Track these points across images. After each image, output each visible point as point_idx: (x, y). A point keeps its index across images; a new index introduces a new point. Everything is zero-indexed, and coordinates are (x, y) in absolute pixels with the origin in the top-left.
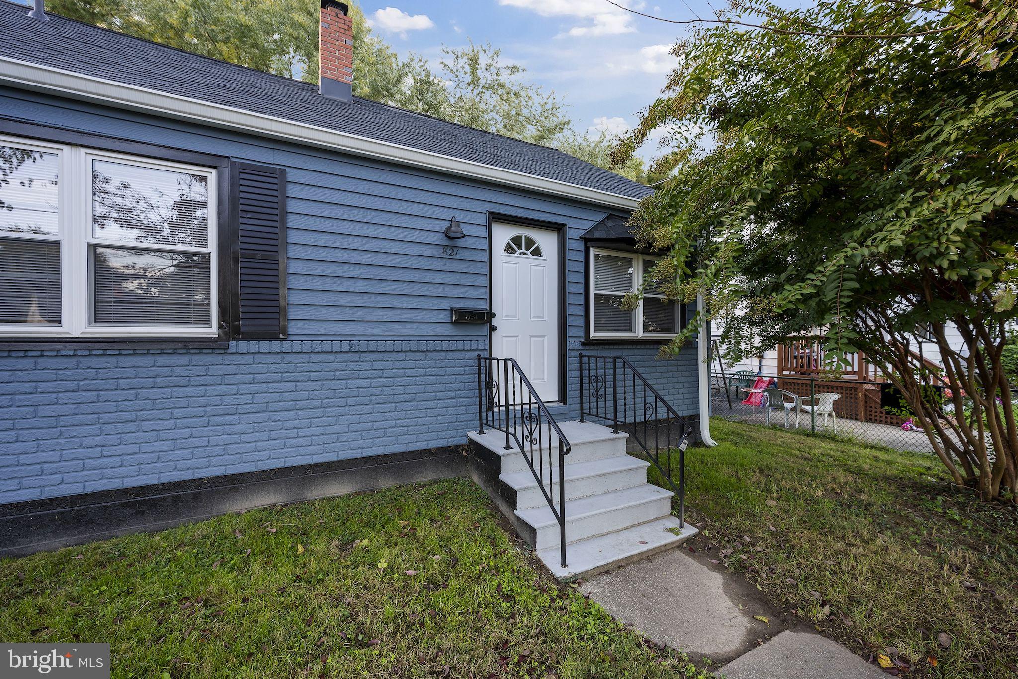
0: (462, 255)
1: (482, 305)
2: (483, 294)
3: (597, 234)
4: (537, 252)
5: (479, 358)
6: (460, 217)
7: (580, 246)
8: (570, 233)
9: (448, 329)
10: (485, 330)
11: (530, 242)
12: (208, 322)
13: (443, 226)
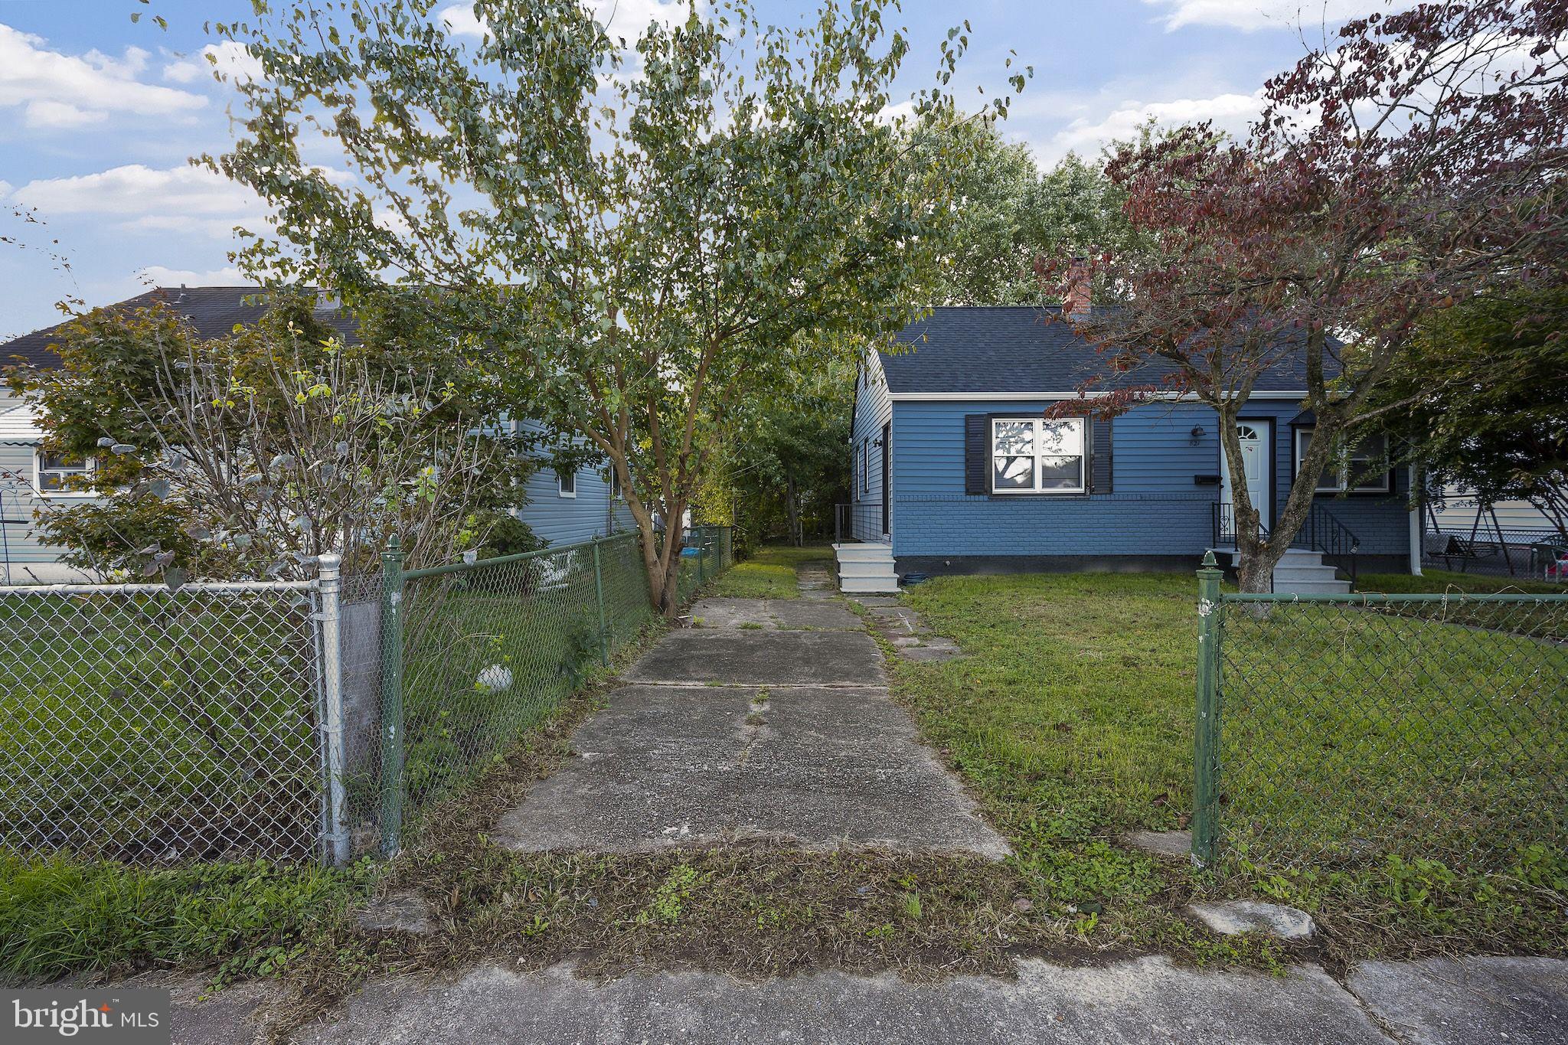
0: (1202, 444)
1: (1214, 473)
2: (1215, 466)
3: (1302, 421)
4: (1253, 436)
5: (1213, 504)
6: (1201, 422)
7: (1289, 429)
8: (1279, 422)
9: (1193, 488)
10: (1216, 488)
11: (1247, 430)
12: (1079, 486)
13: (1190, 429)
